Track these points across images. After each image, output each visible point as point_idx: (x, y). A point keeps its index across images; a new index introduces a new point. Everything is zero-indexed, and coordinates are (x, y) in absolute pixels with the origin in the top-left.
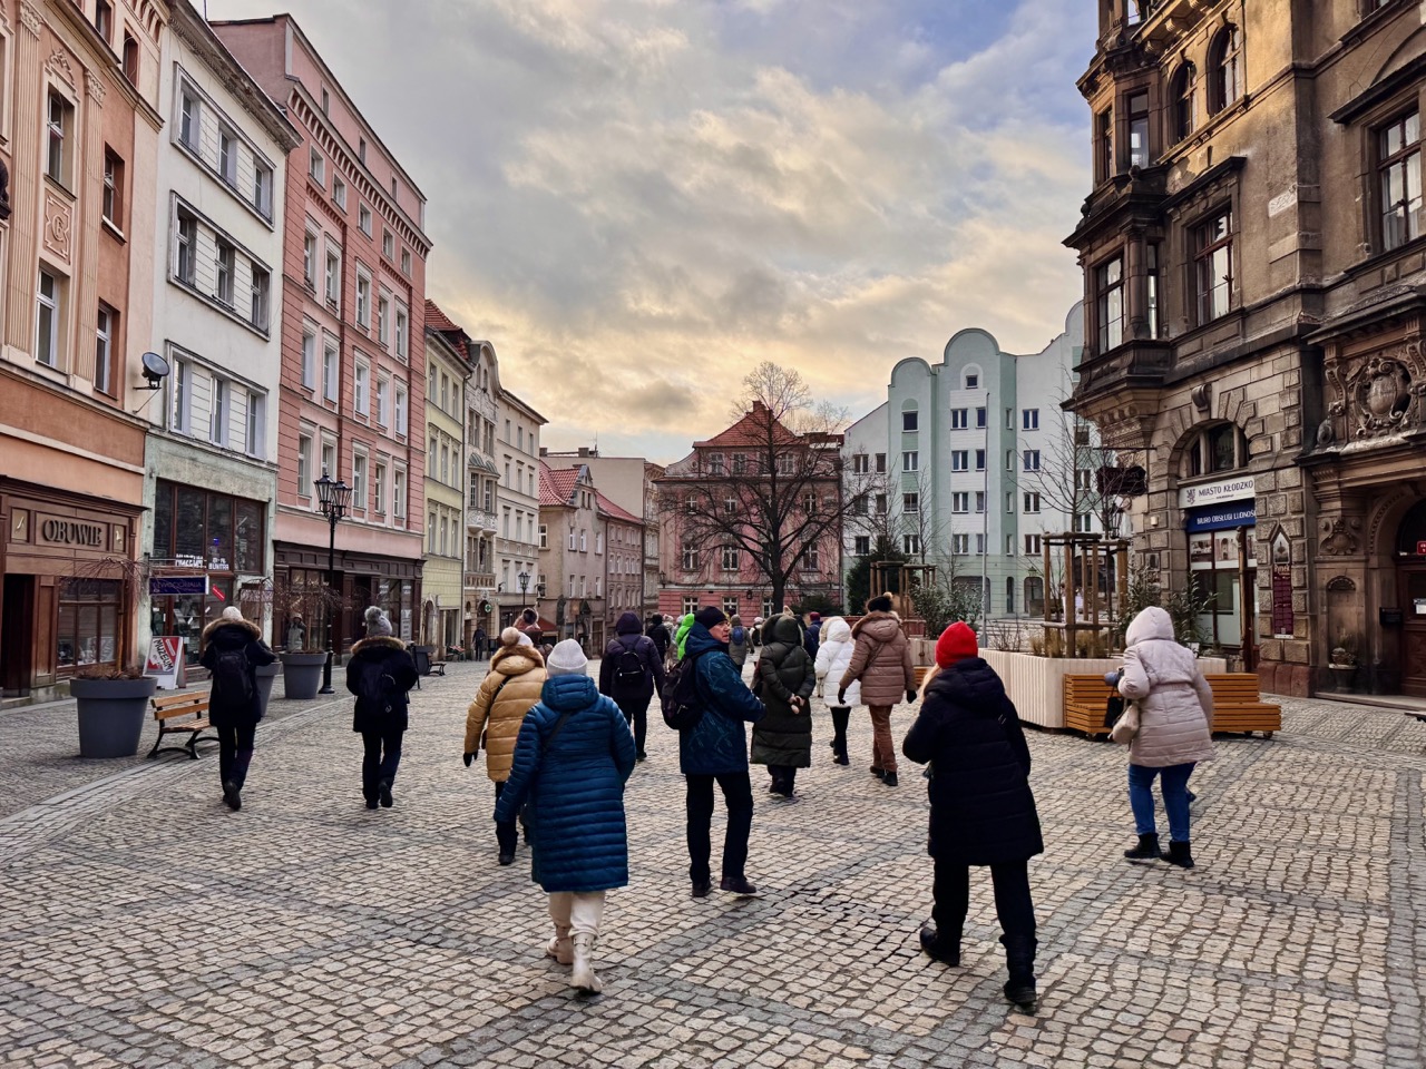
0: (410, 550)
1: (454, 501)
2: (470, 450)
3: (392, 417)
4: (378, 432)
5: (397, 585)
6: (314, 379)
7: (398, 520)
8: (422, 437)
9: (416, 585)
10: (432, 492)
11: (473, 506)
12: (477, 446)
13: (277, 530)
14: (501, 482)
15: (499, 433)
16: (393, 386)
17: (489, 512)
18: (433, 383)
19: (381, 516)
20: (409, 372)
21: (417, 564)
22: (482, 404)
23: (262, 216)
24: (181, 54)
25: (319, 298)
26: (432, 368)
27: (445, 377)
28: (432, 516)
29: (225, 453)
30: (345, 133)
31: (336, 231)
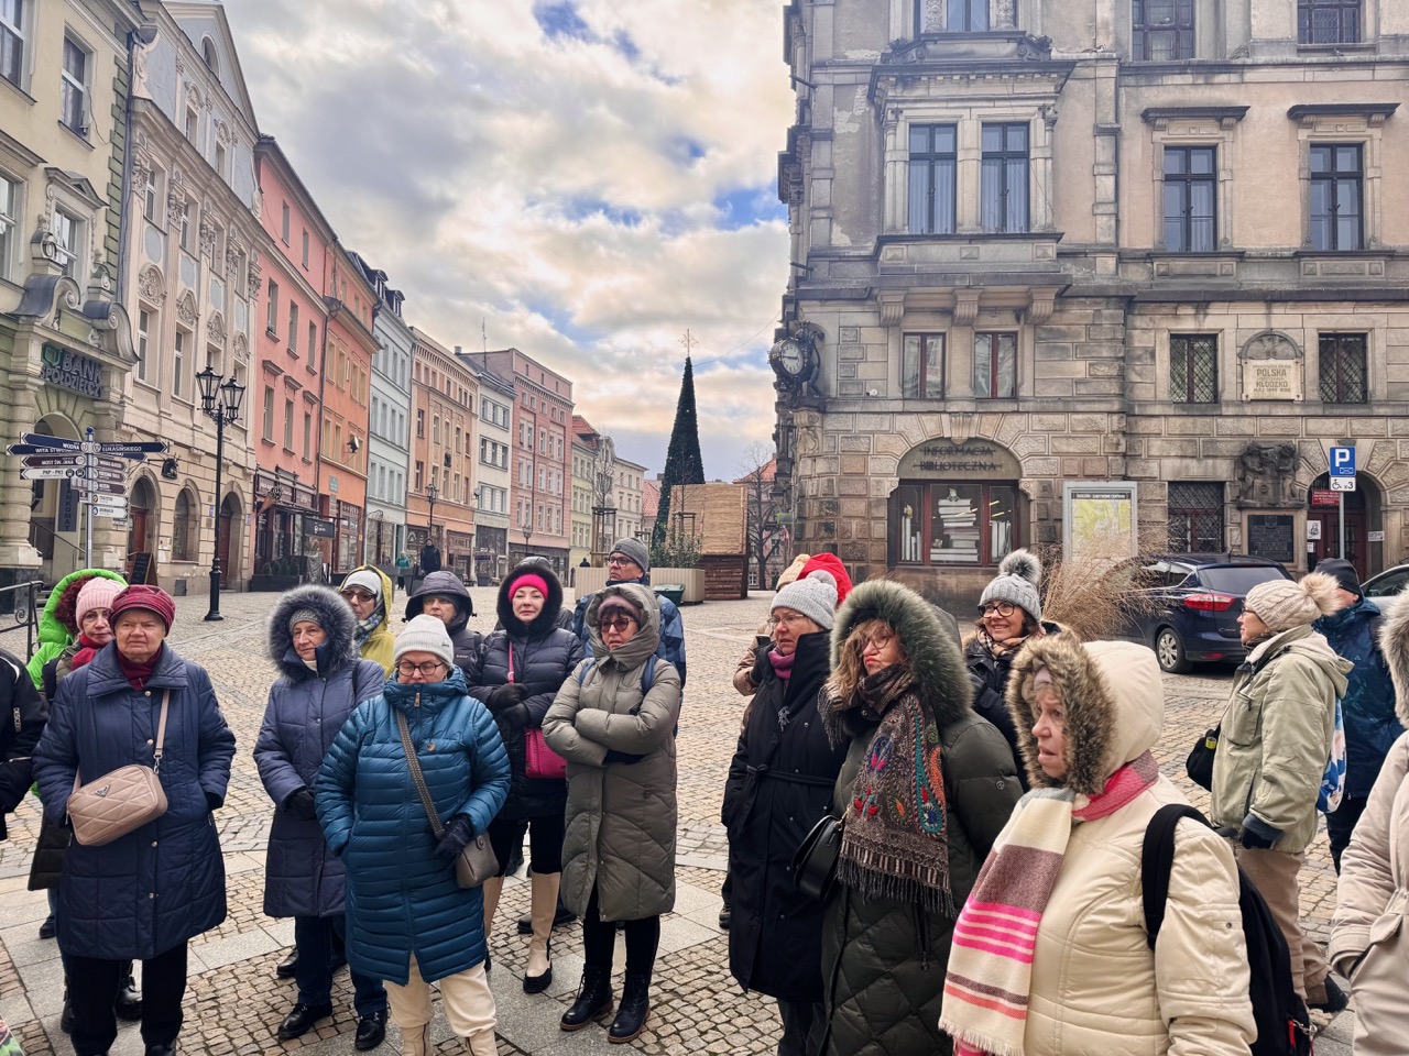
0: (565, 545)
3: (556, 489)
4: (548, 495)
5: (557, 560)
6: (523, 481)
7: (558, 532)
8: (569, 494)
9: (567, 561)
10: (574, 517)
13: (510, 539)
14: (617, 507)
15: (616, 480)
16: (557, 472)
18: (576, 466)
19: (550, 530)
20: (564, 465)
21: (567, 551)
22: (605, 468)
23: (505, 428)
24: (482, 391)
25: (526, 448)
26: (576, 459)
27: (582, 461)
28: (575, 529)
29: (494, 514)
30: (535, 377)
31: (531, 418)
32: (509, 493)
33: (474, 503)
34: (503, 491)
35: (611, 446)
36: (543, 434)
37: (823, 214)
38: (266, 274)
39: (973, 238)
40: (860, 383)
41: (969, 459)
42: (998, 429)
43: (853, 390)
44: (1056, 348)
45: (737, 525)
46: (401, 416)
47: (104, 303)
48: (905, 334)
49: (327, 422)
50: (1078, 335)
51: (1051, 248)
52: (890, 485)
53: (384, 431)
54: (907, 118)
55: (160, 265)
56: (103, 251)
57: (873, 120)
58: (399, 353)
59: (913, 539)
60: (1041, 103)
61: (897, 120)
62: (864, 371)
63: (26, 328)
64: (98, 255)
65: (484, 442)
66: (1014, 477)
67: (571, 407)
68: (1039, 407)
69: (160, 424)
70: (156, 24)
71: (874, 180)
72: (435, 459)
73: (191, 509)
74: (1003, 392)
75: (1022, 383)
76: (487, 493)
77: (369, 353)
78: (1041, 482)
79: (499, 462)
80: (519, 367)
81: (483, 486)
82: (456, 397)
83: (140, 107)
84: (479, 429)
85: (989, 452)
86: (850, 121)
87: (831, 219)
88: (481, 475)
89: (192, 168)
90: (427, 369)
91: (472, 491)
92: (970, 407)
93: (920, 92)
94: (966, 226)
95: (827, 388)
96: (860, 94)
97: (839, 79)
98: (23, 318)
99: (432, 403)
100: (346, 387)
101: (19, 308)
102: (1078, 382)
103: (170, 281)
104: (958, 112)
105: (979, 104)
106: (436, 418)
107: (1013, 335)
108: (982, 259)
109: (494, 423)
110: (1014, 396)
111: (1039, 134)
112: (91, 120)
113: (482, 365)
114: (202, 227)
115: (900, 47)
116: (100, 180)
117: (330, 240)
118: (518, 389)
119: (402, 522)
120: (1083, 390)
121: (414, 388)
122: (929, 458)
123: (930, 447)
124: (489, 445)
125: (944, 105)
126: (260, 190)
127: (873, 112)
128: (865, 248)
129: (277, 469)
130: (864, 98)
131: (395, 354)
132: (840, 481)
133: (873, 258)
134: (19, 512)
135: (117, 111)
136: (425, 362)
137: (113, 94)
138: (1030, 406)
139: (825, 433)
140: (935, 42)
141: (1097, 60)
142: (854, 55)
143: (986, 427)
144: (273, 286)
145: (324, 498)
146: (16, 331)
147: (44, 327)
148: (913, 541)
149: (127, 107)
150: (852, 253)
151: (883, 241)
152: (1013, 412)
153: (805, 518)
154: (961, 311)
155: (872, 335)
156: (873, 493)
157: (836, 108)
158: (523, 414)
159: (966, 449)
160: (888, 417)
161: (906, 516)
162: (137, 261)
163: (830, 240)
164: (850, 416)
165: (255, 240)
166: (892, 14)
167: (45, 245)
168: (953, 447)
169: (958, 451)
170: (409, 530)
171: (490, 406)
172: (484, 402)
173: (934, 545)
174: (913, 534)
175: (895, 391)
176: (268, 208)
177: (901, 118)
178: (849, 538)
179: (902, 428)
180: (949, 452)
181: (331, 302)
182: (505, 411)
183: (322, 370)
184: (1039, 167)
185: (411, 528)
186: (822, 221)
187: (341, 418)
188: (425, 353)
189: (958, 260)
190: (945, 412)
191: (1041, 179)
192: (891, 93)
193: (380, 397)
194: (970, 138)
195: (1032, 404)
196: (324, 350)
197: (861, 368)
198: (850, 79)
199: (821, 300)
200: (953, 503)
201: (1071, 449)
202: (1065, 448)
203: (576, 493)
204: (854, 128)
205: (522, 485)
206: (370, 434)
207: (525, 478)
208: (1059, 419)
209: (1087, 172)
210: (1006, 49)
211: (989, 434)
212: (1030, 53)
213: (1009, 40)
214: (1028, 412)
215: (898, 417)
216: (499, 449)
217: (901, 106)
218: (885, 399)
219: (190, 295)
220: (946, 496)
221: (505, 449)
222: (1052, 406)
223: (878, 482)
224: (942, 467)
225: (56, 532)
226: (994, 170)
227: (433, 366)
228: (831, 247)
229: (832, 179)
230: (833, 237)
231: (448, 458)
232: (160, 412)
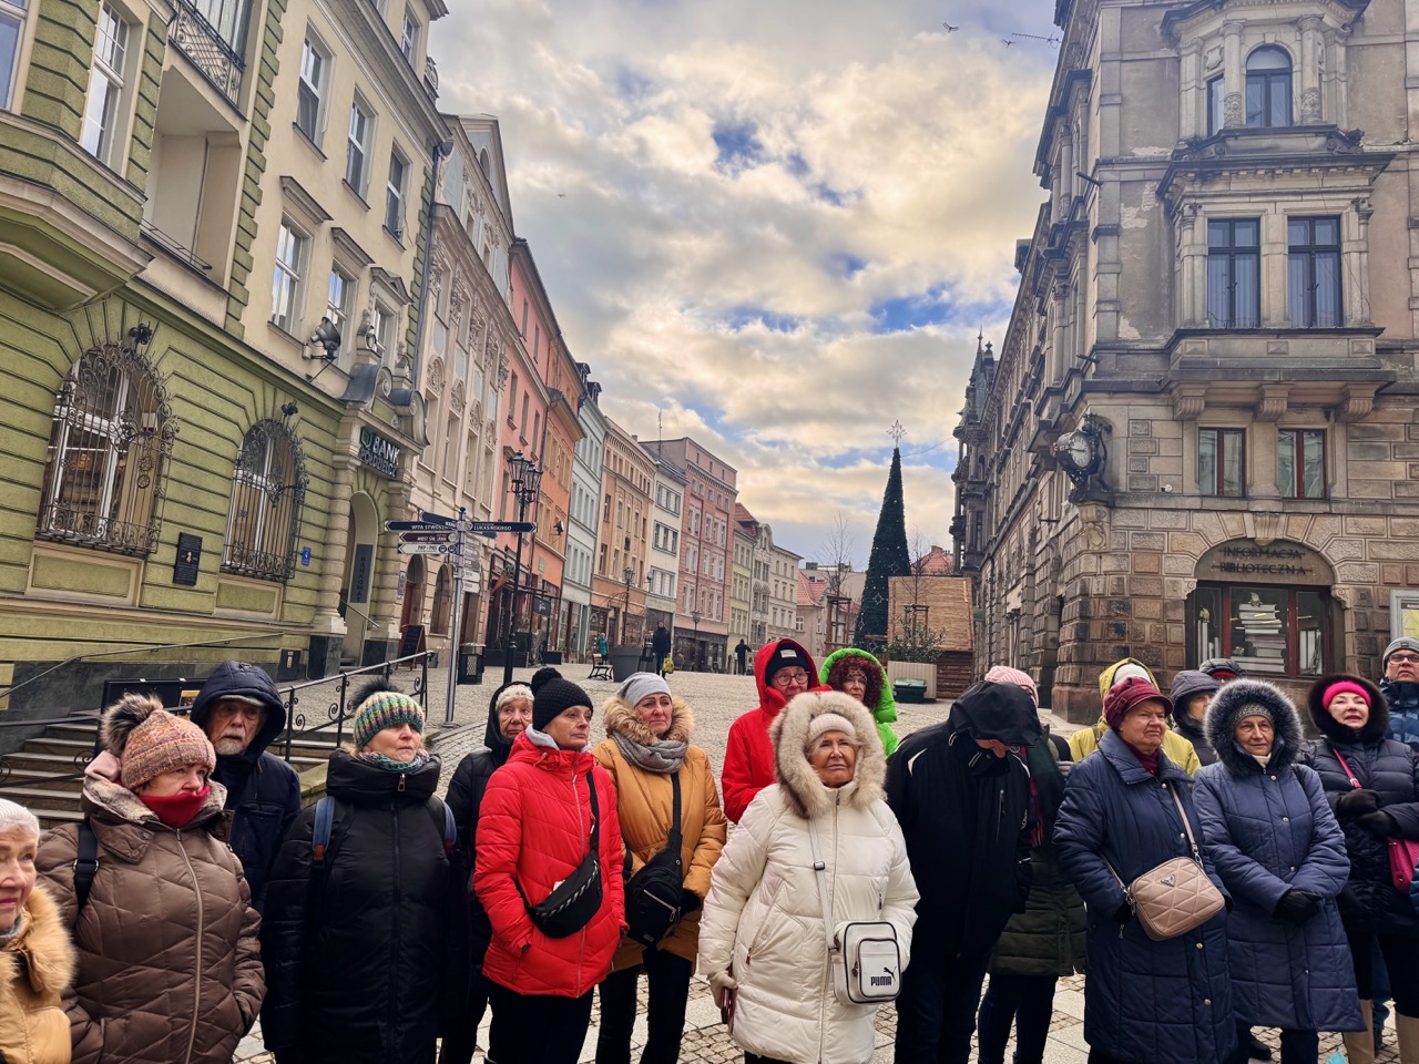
0: (723, 631)
1: (744, 607)
2: (754, 580)
3: (717, 575)
4: (711, 581)
5: (716, 646)
6: (689, 566)
7: (718, 617)
8: (730, 580)
9: (725, 647)
10: (734, 604)
11: (755, 609)
12: (759, 578)
13: (676, 623)
14: (772, 595)
15: (773, 569)
16: (719, 558)
17: (764, 612)
18: (737, 553)
19: (711, 616)
20: (726, 551)
21: (726, 637)
22: (762, 556)
23: (675, 514)
24: (658, 477)
25: (693, 534)
26: (737, 545)
27: (743, 548)
28: (734, 615)
29: (664, 598)
30: (704, 464)
31: (699, 505)
32: (676, 577)
33: (646, 587)
34: (672, 577)
35: (769, 533)
36: (709, 520)
37: (1110, 307)
38: (512, 366)
39: (1280, 333)
40: (1151, 478)
41: (1275, 562)
42: (1308, 532)
43: (1145, 485)
44: (1371, 447)
45: (963, 620)
46: (593, 501)
47: (406, 392)
48: (1201, 429)
49: (542, 505)
50: (1396, 435)
51: (1370, 344)
52: (1187, 586)
53: (579, 515)
54: (1206, 212)
55: (442, 357)
56: (405, 343)
57: (1162, 215)
58: (595, 441)
59: (1211, 645)
60: (1354, 196)
61: (1195, 213)
62: (1155, 466)
63: (351, 413)
64: (401, 347)
65: (658, 526)
66: (1326, 583)
67: (735, 494)
68: (1354, 509)
69: (433, 503)
70: (453, 138)
71: (1164, 274)
72: (617, 544)
73: (445, 584)
74: (1314, 490)
75: (1334, 484)
76: (658, 576)
77: (574, 440)
78: (1358, 590)
79: (670, 547)
80: (691, 455)
81: (655, 570)
82: (636, 482)
83: (440, 213)
84: (655, 515)
85: (1297, 555)
86: (1138, 216)
87: (1118, 312)
88: (654, 559)
89: (470, 267)
90: (615, 457)
91: (645, 575)
92: (1276, 507)
93: (1219, 187)
94: (1273, 320)
95: (1116, 481)
96: (1148, 191)
97: (1125, 176)
98: (351, 404)
99: (618, 489)
100: (556, 472)
101: (345, 394)
102: (1398, 484)
103: (448, 370)
104: (1261, 207)
105: (1286, 198)
106: (620, 503)
107: (1321, 433)
108: (1291, 354)
109: (667, 510)
110: (1325, 498)
111: (1352, 228)
112: (404, 225)
113: (657, 452)
114: (472, 320)
115: (1196, 144)
116: (408, 277)
117: (554, 333)
118: (690, 476)
119: (587, 603)
120: (1404, 492)
121: (604, 474)
122: (1229, 559)
123: (1231, 547)
124: (662, 531)
125: (1247, 199)
126: (511, 288)
127: (1162, 207)
128: (1157, 342)
129: (507, 548)
130: (1153, 194)
131: (592, 442)
132: (1131, 580)
133: (1166, 352)
134: (333, 583)
135: (422, 215)
136: (614, 450)
137: (420, 201)
138: (1344, 508)
139: (1114, 529)
140: (1236, 138)
141: (1410, 152)
142: (1140, 153)
143: (1294, 529)
144: (514, 377)
145: (535, 577)
146: (342, 415)
147: (366, 412)
148: (1211, 648)
149: (430, 209)
150: (1142, 346)
151: (1181, 334)
152: (1325, 514)
153: (1089, 618)
154: (1269, 406)
155: (1164, 429)
156: (1169, 594)
157: (1122, 205)
158: (693, 501)
159: (1271, 550)
160: (1185, 514)
161: (1203, 619)
162: (429, 352)
163: (1117, 333)
164: (1142, 512)
165: (507, 334)
166: (1184, 112)
167: (368, 338)
168: (1255, 548)
169: (1262, 552)
170: (593, 611)
171: (664, 492)
172: (660, 488)
173: (1235, 652)
174: (1211, 639)
175: (1190, 486)
176: (515, 302)
177: (1200, 213)
178: (1143, 641)
179: (1200, 527)
180: (1252, 553)
181: (554, 393)
182: (677, 497)
183: (541, 456)
184: (1352, 262)
185: (595, 609)
186: (1109, 314)
187: (550, 501)
188: (616, 442)
189: (1265, 355)
190: (1247, 511)
191: (1355, 273)
192: (1188, 189)
193: (579, 482)
194: (1275, 231)
195: (1346, 505)
196: (544, 438)
197: (1154, 462)
198: (1138, 175)
199: (1109, 392)
200: (1256, 608)
201: (1392, 556)
202: (1384, 554)
203: (735, 580)
204: (1142, 223)
205: (687, 570)
206: (569, 518)
207: (691, 565)
208: (1378, 523)
209: (1401, 265)
210: (1315, 143)
211: (1299, 536)
212: (1340, 147)
213: (1317, 134)
214: (1341, 515)
215: (1196, 515)
216: (670, 534)
217: (1199, 201)
218: (1181, 495)
219: (461, 385)
220: (1247, 600)
221: (675, 534)
222: (1369, 509)
223: (1174, 583)
224: (1245, 569)
225: (349, 603)
226: (1300, 263)
227: (621, 454)
228: (1117, 339)
229: (1118, 274)
230: (1120, 329)
231: (627, 542)
232: (434, 492)
